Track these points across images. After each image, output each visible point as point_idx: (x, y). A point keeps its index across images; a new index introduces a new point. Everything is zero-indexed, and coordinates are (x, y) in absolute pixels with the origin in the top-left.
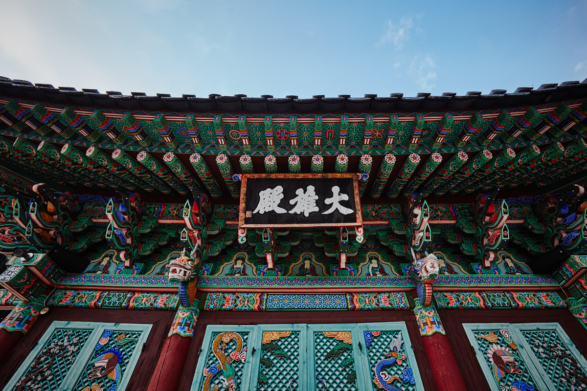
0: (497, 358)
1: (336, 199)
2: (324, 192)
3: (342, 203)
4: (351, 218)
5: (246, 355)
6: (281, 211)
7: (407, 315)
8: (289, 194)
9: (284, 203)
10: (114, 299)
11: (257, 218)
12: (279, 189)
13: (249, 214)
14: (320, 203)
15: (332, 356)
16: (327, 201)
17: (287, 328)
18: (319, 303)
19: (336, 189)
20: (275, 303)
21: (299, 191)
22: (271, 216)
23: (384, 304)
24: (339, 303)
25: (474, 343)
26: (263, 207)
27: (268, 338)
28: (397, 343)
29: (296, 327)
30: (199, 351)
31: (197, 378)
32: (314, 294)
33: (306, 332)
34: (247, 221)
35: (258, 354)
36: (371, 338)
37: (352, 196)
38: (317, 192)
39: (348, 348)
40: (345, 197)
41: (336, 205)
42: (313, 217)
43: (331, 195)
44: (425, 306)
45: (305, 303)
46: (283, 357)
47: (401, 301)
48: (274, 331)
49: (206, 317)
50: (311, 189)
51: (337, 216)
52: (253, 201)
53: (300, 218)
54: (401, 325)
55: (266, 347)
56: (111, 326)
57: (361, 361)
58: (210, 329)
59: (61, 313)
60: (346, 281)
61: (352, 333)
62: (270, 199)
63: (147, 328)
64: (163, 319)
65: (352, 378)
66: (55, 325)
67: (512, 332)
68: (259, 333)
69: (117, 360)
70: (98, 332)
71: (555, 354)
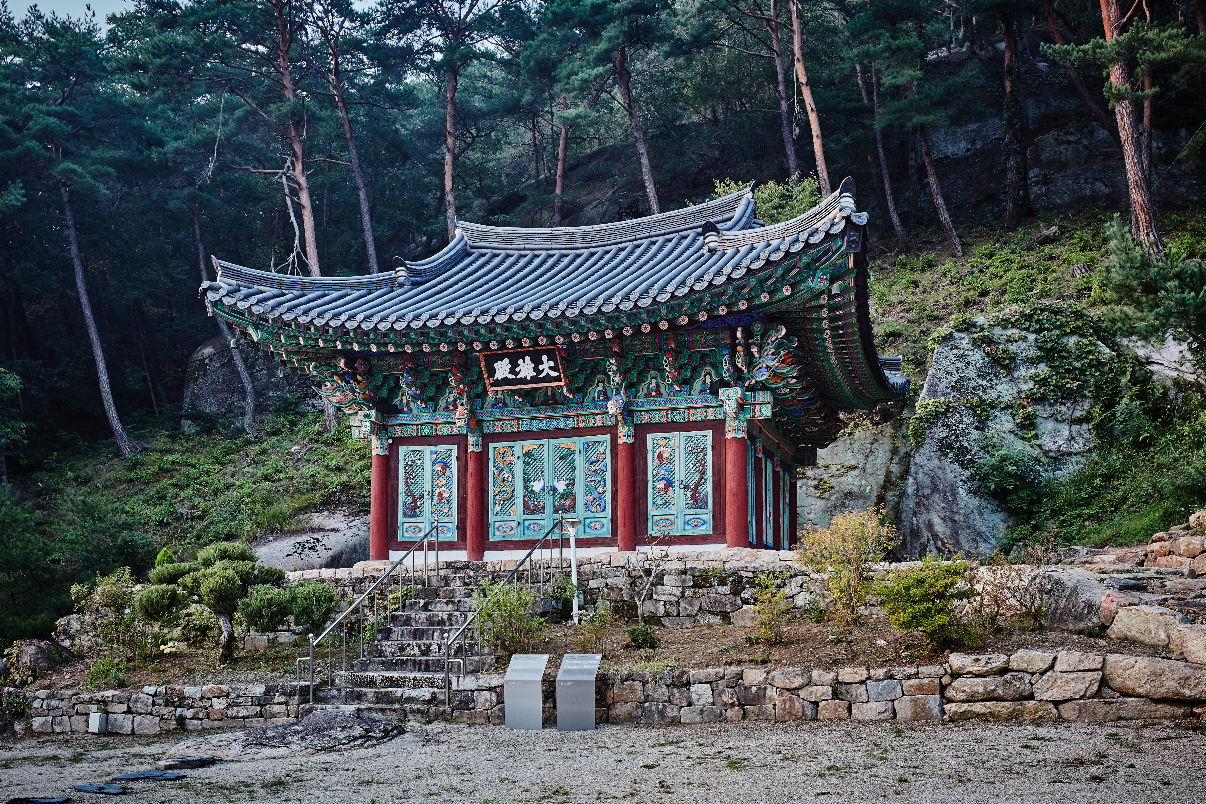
0: (660, 455)
1: (546, 365)
2: (537, 362)
3: (551, 368)
4: (558, 379)
5: (514, 460)
6: (511, 377)
7: (612, 430)
8: (514, 365)
9: (512, 371)
10: (427, 431)
11: (497, 383)
12: (506, 360)
13: (491, 380)
14: (536, 369)
15: (562, 458)
16: (541, 367)
17: (536, 443)
18: (556, 425)
19: (545, 358)
20: (528, 426)
21: (520, 361)
22: (505, 381)
23: (599, 423)
24: (569, 424)
25: (650, 446)
26: (499, 375)
27: (525, 451)
28: (602, 448)
29: (542, 441)
30: (488, 459)
31: (491, 473)
32: (552, 418)
33: (548, 444)
34: (492, 385)
35: (522, 459)
36: (587, 447)
37: (556, 363)
38: (533, 361)
39: (572, 453)
40: (552, 364)
41: (547, 370)
42: (534, 380)
43: (542, 363)
44: (623, 424)
45: (547, 425)
46: (535, 459)
47: (611, 421)
48: (529, 445)
49: (487, 438)
50: (528, 358)
51: (548, 378)
52: (492, 372)
53: (524, 381)
54: (607, 437)
55: (525, 455)
56: (433, 448)
57: (579, 460)
58: (491, 445)
59: (400, 441)
60: (573, 408)
61: (577, 443)
62: (502, 369)
63: (454, 447)
64: (460, 440)
65: (573, 469)
66: (401, 449)
67: (678, 438)
68: (521, 447)
69: (446, 466)
70: (427, 450)
71: (697, 451)
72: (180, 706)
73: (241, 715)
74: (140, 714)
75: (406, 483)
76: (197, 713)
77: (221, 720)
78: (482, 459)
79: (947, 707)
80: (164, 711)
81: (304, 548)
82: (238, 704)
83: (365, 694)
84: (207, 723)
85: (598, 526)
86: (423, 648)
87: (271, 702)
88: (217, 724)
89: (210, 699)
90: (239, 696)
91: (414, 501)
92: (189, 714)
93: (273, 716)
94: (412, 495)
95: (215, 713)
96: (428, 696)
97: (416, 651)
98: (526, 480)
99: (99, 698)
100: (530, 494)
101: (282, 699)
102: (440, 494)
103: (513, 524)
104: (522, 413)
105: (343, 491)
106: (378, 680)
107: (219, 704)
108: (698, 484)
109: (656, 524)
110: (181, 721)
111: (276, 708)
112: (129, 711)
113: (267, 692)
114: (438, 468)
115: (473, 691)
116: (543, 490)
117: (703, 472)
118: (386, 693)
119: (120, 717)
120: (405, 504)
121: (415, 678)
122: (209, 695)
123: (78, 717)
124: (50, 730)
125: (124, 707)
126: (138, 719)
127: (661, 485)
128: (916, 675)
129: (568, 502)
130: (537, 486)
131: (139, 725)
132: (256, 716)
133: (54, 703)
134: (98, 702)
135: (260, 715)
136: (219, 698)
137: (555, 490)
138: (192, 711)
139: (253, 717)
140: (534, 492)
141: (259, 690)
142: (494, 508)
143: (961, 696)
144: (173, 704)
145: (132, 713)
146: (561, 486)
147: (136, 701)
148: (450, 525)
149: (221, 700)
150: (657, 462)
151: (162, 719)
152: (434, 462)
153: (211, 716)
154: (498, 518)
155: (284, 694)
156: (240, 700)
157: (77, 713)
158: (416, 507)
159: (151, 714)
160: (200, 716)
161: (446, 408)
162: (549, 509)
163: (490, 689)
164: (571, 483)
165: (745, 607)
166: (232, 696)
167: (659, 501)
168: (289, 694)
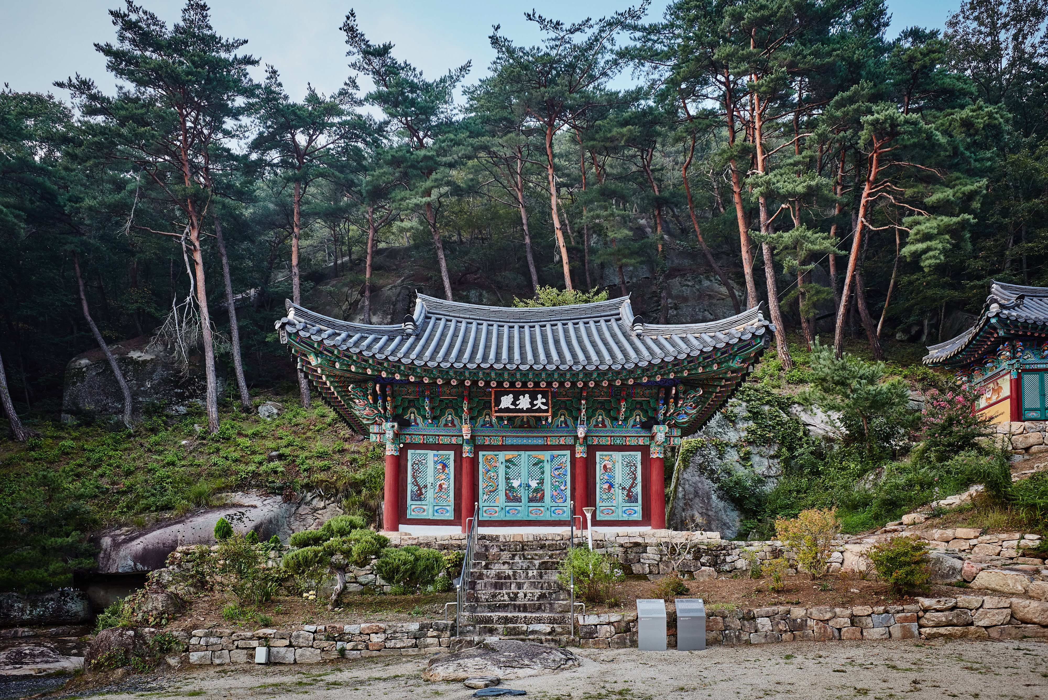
0: (605, 466)
1: (540, 401)
2: (533, 398)
3: (542, 403)
4: (546, 411)
5: (498, 464)
6: (512, 407)
7: (572, 448)
8: (516, 399)
9: (514, 403)
10: (431, 440)
11: (501, 411)
12: (511, 396)
13: (496, 409)
14: (531, 403)
15: (535, 464)
16: (535, 402)
17: (516, 453)
18: (530, 442)
19: (540, 396)
20: (509, 442)
21: (521, 397)
22: (507, 410)
23: (562, 443)
24: (540, 442)
25: (598, 460)
26: (503, 406)
27: (507, 458)
28: (564, 460)
29: (520, 453)
30: (478, 463)
31: (480, 472)
32: (528, 437)
33: (524, 455)
34: (496, 412)
35: (504, 464)
36: (553, 458)
37: (547, 400)
38: (530, 397)
39: (542, 462)
40: (544, 400)
41: (540, 405)
42: (528, 410)
43: (537, 399)
44: (580, 444)
45: (525, 442)
46: (514, 465)
47: (570, 441)
48: (510, 454)
49: (477, 448)
50: (527, 396)
51: (539, 410)
52: (498, 402)
53: (521, 411)
54: (568, 453)
55: (507, 461)
56: (435, 452)
57: (547, 467)
58: (481, 453)
59: (409, 446)
60: (543, 432)
61: (546, 455)
62: (506, 401)
63: (452, 453)
64: (457, 449)
65: (543, 473)
66: (410, 452)
67: (617, 456)
68: (503, 456)
69: (445, 466)
70: (431, 454)
71: (630, 465)
72: (340, 640)
73: (398, 646)
74: (301, 648)
75: (414, 476)
76: (357, 645)
77: (379, 650)
78: (474, 462)
79: (923, 630)
80: (325, 644)
81: (233, 519)
82: (395, 638)
83: (496, 629)
84: (365, 653)
85: (561, 512)
86: (512, 595)
87: (425, 636)
88: (375, 653)
89: (369, 634)
90: (395, 632)
91: (420, 489)
92: (349, 646)
93: (427, 646)
94: (418, 485)
95: (374, 645)
96: (549, 630)
97: (506, 597)
98: (507, 479)
99: (261, 635)
100: (510, 488)
101: (435, 633)
102: (440, 486)
103: (497, 509)
104: (507, 432)
105: (253, 477)
106: (495, 619)
107: (376, 639)
108: (631, 486)
109: (602, 512)
110: (342, 651)
111: (429, 641)
112: (290, 645)
113: (422, 628)
114: (440, 467)
115: (596, 626)
116: (520, 486)
117: (635, 479)
118: (514, 628)
119: (283, 650)
120: (412, 491)
121: (525, 617)
122: (367, 631)
123: (239, 651)
124: (209, 662)
125: (287, 642)
126: (299, 651)
127: (606, 486)
128: (903, 611)
129: (539, 495)
130: (516, 484)
131: (301, 656)
132: (411, 647)
133: (212, 640)
134: (260, 638)
135: (416, 646)
136: (377, 633)
137: (529, 486)
138: (352, 643)
139: (408, 647)
140: (513, 488)
141: (414, 627)
142: (482, 497)
143: (931, 623)
144: (334, 639)
145: (293, 647)
146: (534, 484)
147: (298, 636)
148: (448, 508)
149: (379, 635)
150: (603, 471)
151: (323, 650)
152: (435, 462)
153: (370, 648)
154: (486, 504)
155: (437, 630)
156: (397, 635)
157: (237, 647)
158: (421, 494)
159: (312, 647)
160: (359, 647)
161: (446, 425)
162: (524, 499)
163: (609, 624)
164: (542, 482)
165: (703, 568)
166: (389, 632)
167: (605, 497)
168: (441, 630)
